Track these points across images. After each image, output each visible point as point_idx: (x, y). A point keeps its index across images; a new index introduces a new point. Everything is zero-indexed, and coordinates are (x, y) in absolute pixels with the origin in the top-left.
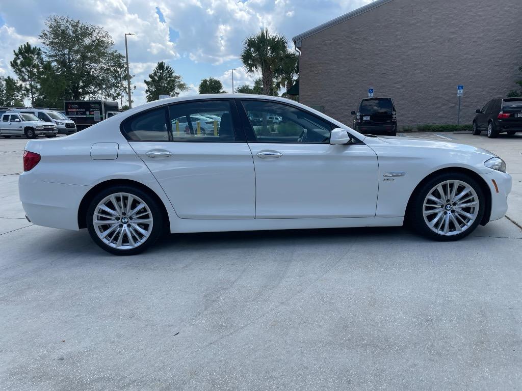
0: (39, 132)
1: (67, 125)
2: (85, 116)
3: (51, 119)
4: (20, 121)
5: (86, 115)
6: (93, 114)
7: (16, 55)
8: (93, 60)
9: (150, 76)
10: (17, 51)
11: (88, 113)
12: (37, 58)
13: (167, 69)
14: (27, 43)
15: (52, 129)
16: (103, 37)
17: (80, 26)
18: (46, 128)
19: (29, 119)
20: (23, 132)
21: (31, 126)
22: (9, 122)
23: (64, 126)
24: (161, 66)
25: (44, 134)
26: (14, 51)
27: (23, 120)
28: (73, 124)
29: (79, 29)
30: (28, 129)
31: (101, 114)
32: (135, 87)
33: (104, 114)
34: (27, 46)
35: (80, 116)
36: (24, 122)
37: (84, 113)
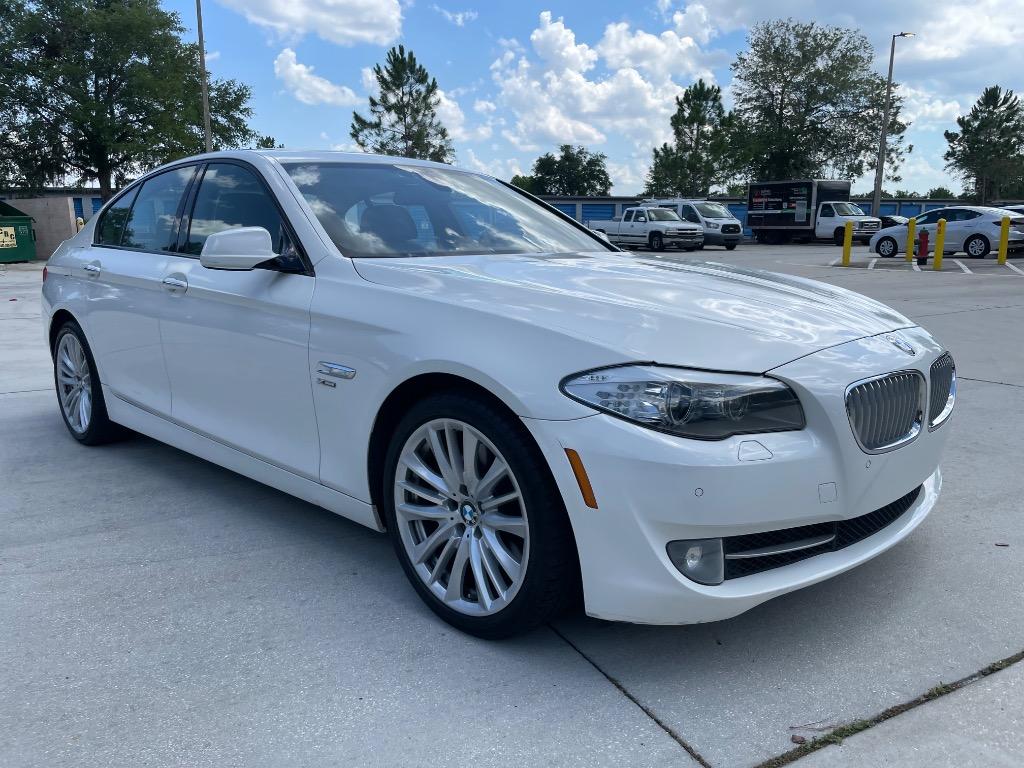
0: (668, 240)
1: (726, 228)
2: (779, 212)
3: (700, 217)
4: (645, 221)
5: (781, 208)
6: (794, 208)
7: (680, 104)
8: (827, 98)
9: (961, 122)
10: (681, 97)
11: (785, 205)
12: (713, 107)
13: (1006, 100)
14: (701, 81)
15: (693, 235)
16: (855, 48)
17: (812, 32)
18: (682, 234)
19: (662, 217)
20: (646, 240)
21: (660, 229)
22: (631, 222)
23: (718, 231)
24: (991, 97)
25: (678, 243)
26: (677, 99)
27: (651, 220)
28: (736, 226)
29: (810, 39)
30: (656, 235)
31: (809, 206)
32: (911, 148)
33: (814, 207)
34: (698, 86)
35: (770, 212)
36: (651, 223)
37: (779, 206)
